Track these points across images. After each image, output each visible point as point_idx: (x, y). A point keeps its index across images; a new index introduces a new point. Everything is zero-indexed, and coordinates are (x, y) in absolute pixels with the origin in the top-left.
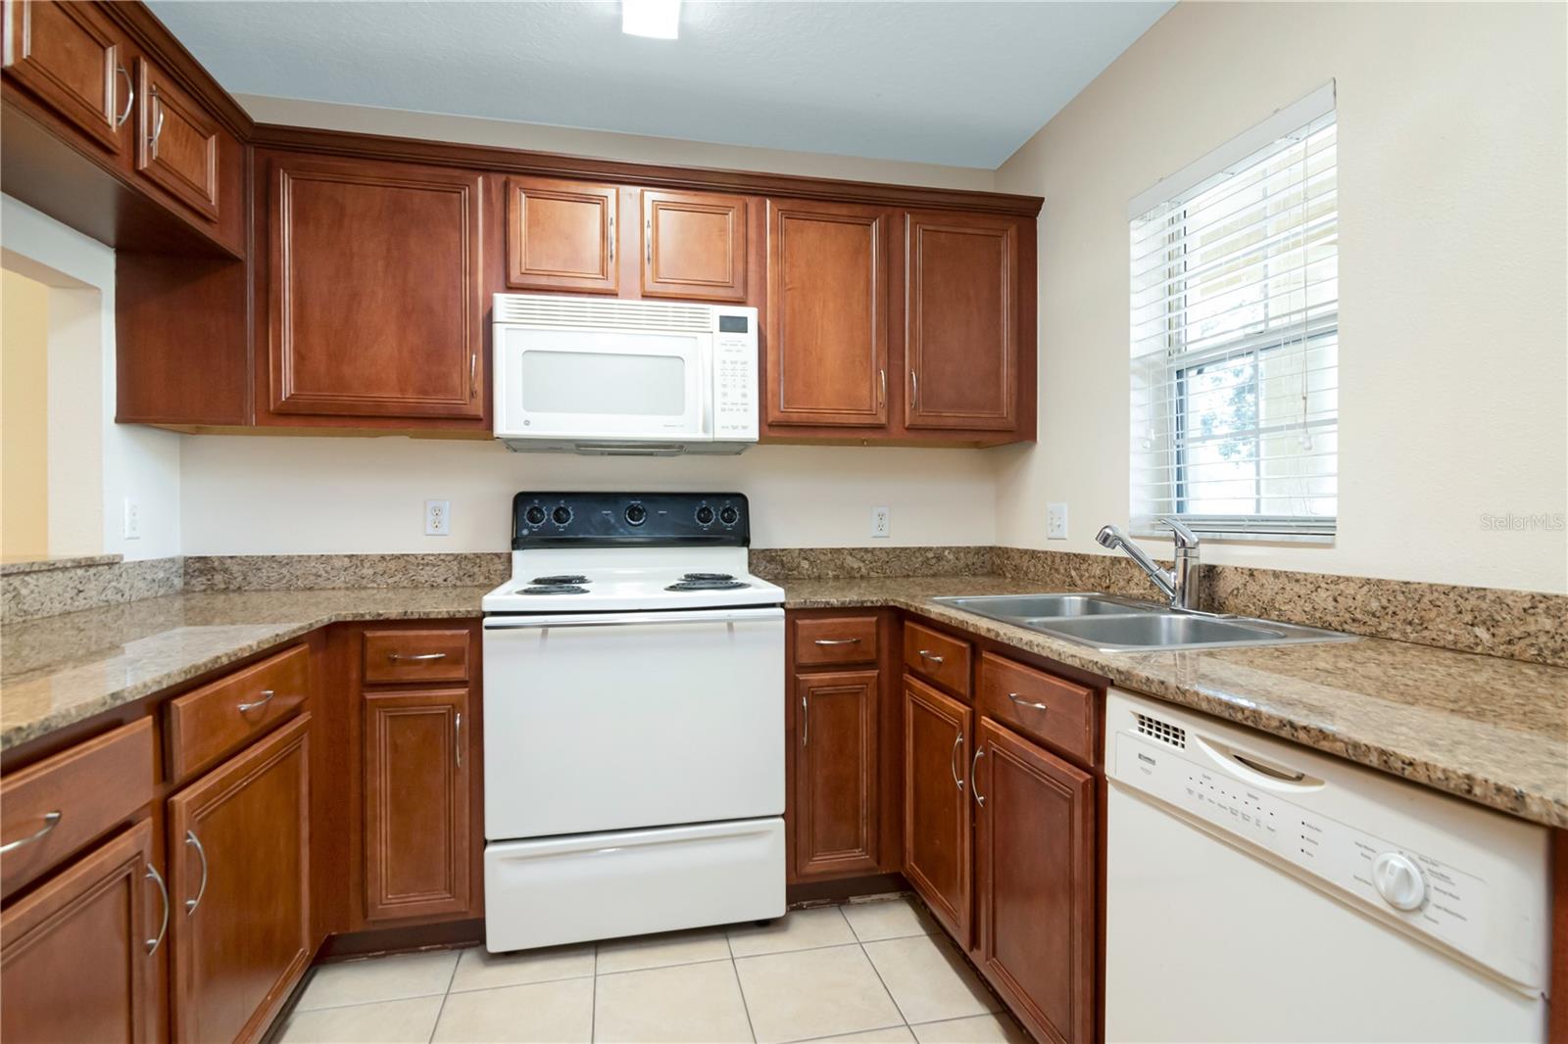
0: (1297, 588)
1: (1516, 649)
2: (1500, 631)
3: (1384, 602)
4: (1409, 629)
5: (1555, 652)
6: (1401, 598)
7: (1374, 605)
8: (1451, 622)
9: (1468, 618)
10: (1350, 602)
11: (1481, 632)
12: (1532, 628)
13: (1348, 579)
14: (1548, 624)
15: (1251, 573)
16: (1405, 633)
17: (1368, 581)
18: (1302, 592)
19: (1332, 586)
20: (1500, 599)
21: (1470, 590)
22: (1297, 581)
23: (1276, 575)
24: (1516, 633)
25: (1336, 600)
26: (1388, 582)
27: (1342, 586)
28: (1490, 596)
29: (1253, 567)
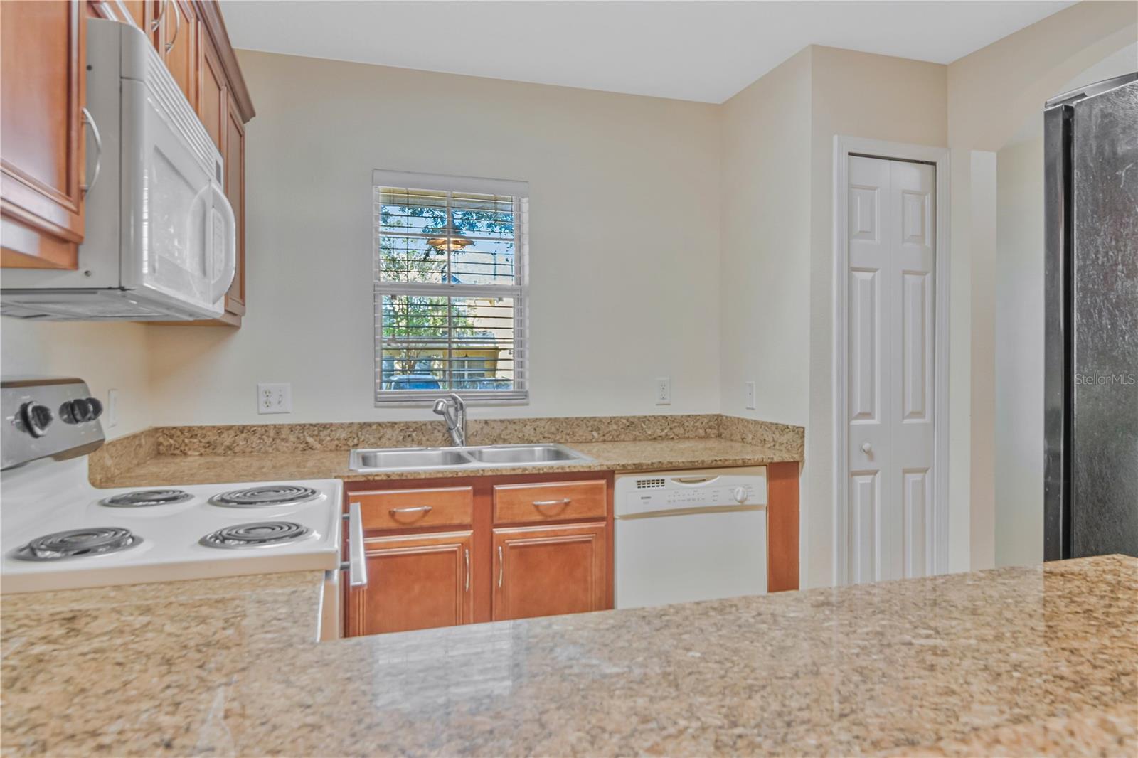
0: (514, 426)
1: (606, 438)
2: (600, 432)
3: (558, 427)
4: (568, 437)
5: (617, 436)
6: (565, 424)
7: (553, 429)
8: (584, 432)
9: (590, 429)
10: (542, 429)
11: (595, 434)
12: (611, 429)
13: (541, 419)
14: (615, 427)
15: (486, 422)
16: (566, 440)
17: (550, 419)
18: (517, 428)
19: (533, 423)
20: (601, 421)
21: (591, 418)
22: (514, 423)
23: (502, 421)
24: (606, 432)
25: (535, 429)
26: (559, 419)
27: (538, 423)
28: (598, 419)
29: (487, 418)
